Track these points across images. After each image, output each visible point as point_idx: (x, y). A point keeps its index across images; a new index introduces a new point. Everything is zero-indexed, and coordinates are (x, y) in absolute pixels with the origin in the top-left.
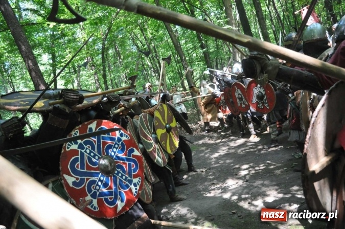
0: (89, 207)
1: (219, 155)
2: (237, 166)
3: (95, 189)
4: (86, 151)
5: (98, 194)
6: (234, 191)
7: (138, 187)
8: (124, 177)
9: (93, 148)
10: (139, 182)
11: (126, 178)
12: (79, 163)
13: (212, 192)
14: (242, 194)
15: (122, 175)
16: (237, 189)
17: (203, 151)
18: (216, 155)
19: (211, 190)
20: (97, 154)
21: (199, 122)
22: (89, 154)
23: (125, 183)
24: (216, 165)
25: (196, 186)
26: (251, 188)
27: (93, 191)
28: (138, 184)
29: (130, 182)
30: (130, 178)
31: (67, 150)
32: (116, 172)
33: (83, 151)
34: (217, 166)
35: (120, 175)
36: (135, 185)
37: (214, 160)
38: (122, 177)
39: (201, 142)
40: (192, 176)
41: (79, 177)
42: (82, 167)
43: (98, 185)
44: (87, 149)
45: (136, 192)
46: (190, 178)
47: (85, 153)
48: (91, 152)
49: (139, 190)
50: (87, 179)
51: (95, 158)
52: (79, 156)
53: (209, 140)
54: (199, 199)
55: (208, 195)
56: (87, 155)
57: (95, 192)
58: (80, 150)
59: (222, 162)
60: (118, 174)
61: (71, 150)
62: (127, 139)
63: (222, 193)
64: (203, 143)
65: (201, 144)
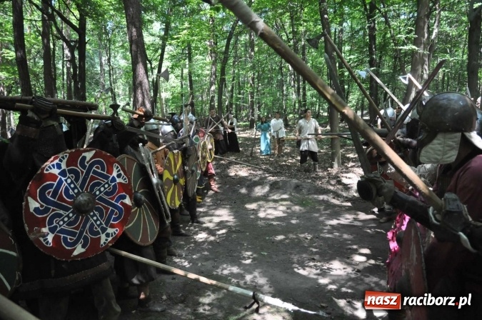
0: (42, 239)
1: (339, 224)
2: (355, 247)
3: (58, 223)
4: (66, 181)
5: (58, 229)
6: (336, 278)
7: (110, 239)
8: (98, 223)
9: (77, 180)
10: (115, 233)
11: (101, 224)
12: (52, 190)
13: (307, 269)
14: (344, 287)
15: (98, 219)
16: (340, 278)
17: (319, 211)
18: (334, 222)
19: (307, 266)
20: (78, 187)
21: (329, 169)
22: (69, 184)
23: (96, 228)
24: (327, 236)
25: (291, 254)
26: (360, 282)
27: (55, 224)
28: (112, 236)
29: (104, 230)
30: (105, 226)
31: (45, 172)
32: (92, 214)
33: (63, 179)
34: (329, 238)
35: (95, 218)
36: (108, 235)
37: (328, 227)
38: (96, 221)
39: (321, 197)
40: (291, 239)
41: (45, 205)
42: (54, 196)
43: (63, 220)
44: (69, 178)
45: (105, 243)
46: (287, 241)
47: (64, 182)
48: (72, 182)
49: (109, 242)
50: (53, 210)
51: (73, 191)
52: (56, 183)
53: (334, 198)
54: (286, 273)
55: (301, 272)
56: (66, 184)
57: (56, 227)
58: (60, 177)
59: (337, 234)
60: (92, 217)
61: (50, 173)
62: (123, 182)
63: (318, 275)
64: (323, 200)
65: (320, 201)
